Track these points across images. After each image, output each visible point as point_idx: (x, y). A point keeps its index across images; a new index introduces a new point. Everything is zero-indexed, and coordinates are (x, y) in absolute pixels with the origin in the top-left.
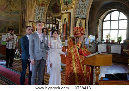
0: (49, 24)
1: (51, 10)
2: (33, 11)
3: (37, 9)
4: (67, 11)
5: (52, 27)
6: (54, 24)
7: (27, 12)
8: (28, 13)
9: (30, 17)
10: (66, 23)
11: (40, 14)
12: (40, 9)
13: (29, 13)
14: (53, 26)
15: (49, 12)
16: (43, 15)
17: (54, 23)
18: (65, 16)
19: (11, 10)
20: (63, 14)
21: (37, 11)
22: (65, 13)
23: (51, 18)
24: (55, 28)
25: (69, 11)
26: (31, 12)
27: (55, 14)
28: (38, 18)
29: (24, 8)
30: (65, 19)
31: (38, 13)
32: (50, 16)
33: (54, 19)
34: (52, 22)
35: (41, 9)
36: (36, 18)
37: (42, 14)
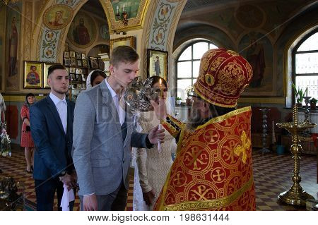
0: (69, 67)
2: (35, 37)
3: (44, 33)
4: (125, 34)
5: (75, 74)
6: (79, 67)
7: (20, 40)
8: (23, 42)
9: (28, 50)
11: (52, 43)
12: (50, 33)
13: (27, 43)
14: (78, 71)
15: (68, 41)
16: (56, 46)
17: (80, 64)
20: (116, 40)
21: (43, 38)
22: (121, 39)
23: (72, 55)
24: (80, 75)
25: (130, 34)
26: (31, 39)
27: (81, 46)
28: (47, 53)
29: (15, 32)
31: (47, 43)
32: (69, 51)
33: (78, 56)
34: (74, 64)
35: (53, 34)
36: (41, 54)
37: (54, 45)
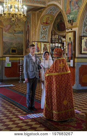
0: (55, 43)
1: (56, 28)
2: (37, 30)
3: (41, 28)
4: (71, 29)
5: (58, 47)
6: (60, 43)
7: (31, 32)
9: (34, 37)
10: (71, 42)
11: (45, 33)
12: (44, 28)
13: (33, 33)
14: (59, 45)
15: (54, 30)
16: (47, 33)
17: (60, 41)
18: (70, 35)
19: (15, 31)
20: (68, 32)
21: (41, 30)
22: (70, 32)
23: (57, 37)
24: (60, 47)
25: (74, 29)
26: (35, 31)
28: (43, 37)
29: (28, 28)
30: (70, 38)
31: (43, 32)
32: (55, 35)
33: (60, 37)
34: (57, 41)
35: (45, 28)
36: (40, 38)
37: (46, 33)
